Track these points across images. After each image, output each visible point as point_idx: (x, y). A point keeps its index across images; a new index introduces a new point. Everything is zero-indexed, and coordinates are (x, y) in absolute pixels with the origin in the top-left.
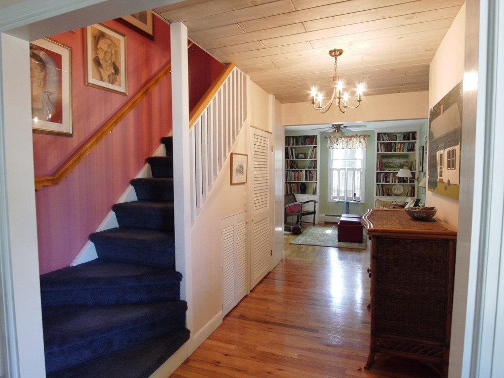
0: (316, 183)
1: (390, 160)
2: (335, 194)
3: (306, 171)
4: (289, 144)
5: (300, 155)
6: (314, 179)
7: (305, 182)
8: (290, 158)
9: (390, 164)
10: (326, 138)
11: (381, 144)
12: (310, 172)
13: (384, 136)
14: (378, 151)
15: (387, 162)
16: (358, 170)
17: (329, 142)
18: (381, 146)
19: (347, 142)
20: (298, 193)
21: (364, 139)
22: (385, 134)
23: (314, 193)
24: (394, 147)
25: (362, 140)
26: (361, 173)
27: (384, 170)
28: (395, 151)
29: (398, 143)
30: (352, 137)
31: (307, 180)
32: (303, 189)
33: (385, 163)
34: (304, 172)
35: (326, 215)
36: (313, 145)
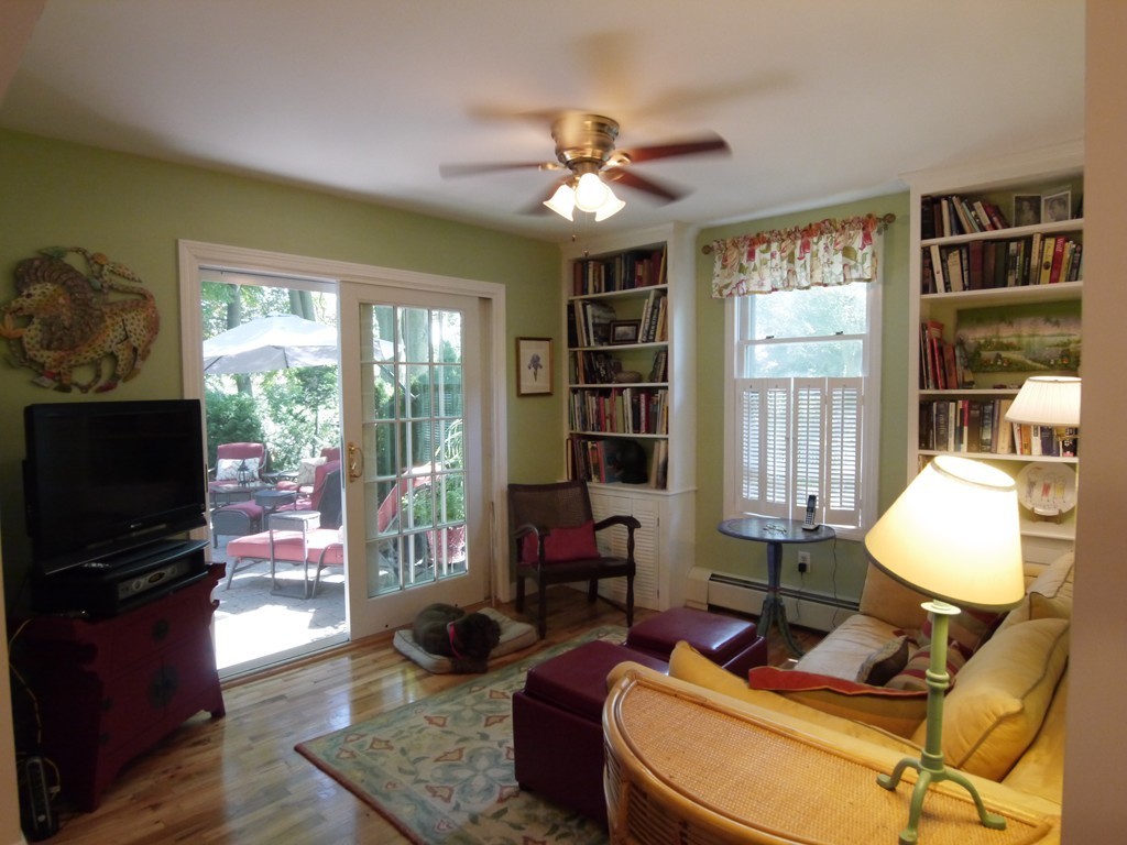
0: (667, 439)
1: (1007, 334)
2: (751, 492)
3: (637, 392)
4: (585, 291)
5: (620, 330)
6: (660, 425)
7: (631, 434)
8: (580, 343)
9: (1004, 354)
10: (707, 250)
11: (946, 249)
12: (651, 392)
13: (961, 209)
14: (927, 286)
15: (988, 344)
16: (846, 383)
17: (717, 269)
18: (943, 261)
19: (791, 260)
20: (611, 480)
21: (867, 238)
22: (968, 198)
24: (1020, 259)
25: (857, 242)
26: (861, 401)
27: (969, 385)
28: (1025, 282)
29: (1045, 236)
30: (809, 232)
31: (637, 428)
32: (636, 464)
33: (979, 347)
34: (627, 394)
35: (714, 577)
36: (657, 283)
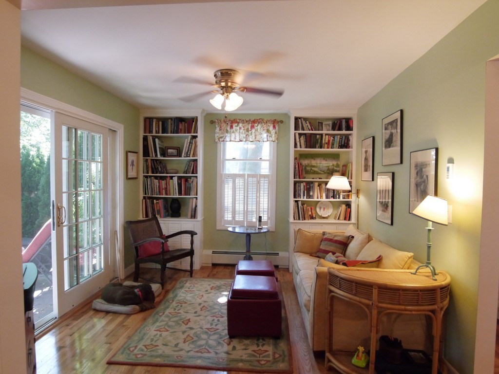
0: (197, 198)
1: (313, 162)
2: (228, 216)
3: (180, 178)
4: (151, 132)
5: (170, 151)
6: (193, 192)
7: (177, 196)
8: (151, 155)
9: (313, 169)
10: (212, 122)
11: (300, 135)
12: (186, 179)
13: (304, 122)
14: (296, 146)
15: (308, 165)
16: (265, 176)
17: (217, 130)
18: (299, 138)
19: (248, 130)
20: (166, 216)
21: (274, 127)
22: (306, 119)
23: (194, 216)
24: (319, 141)
25: (271, 128)
26: (269, 183)
27: (304, 178)
28: (321, 148)
29: (326, 134)
30: (254, 122)
31: (180, 193)
32: (175, 209)
33: (306, 166)
34: (175, 179)
35: (214, 252)
36: (191, 133)
